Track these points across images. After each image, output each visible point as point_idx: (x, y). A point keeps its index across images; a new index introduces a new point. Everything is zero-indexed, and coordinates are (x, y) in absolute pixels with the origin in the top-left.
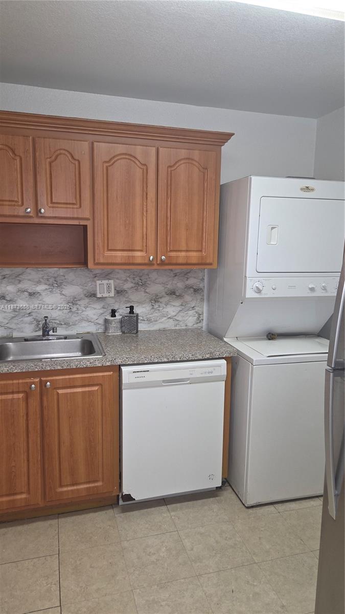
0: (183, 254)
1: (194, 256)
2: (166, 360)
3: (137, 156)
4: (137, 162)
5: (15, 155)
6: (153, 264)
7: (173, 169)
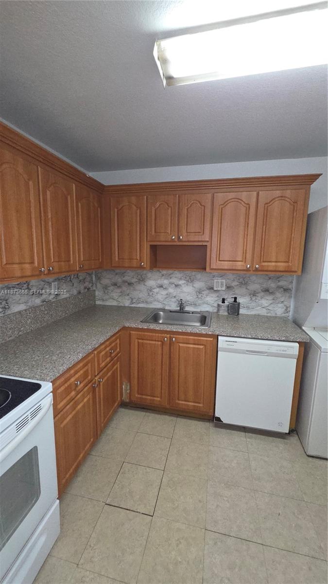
0: (273, 264)
1: (282, 266)
2: (250, 337)
3: (243, 199)
4: (243, 203)
5: (169, 206)
6: (250, 271)
7: (269, 205)
